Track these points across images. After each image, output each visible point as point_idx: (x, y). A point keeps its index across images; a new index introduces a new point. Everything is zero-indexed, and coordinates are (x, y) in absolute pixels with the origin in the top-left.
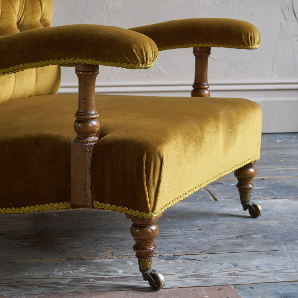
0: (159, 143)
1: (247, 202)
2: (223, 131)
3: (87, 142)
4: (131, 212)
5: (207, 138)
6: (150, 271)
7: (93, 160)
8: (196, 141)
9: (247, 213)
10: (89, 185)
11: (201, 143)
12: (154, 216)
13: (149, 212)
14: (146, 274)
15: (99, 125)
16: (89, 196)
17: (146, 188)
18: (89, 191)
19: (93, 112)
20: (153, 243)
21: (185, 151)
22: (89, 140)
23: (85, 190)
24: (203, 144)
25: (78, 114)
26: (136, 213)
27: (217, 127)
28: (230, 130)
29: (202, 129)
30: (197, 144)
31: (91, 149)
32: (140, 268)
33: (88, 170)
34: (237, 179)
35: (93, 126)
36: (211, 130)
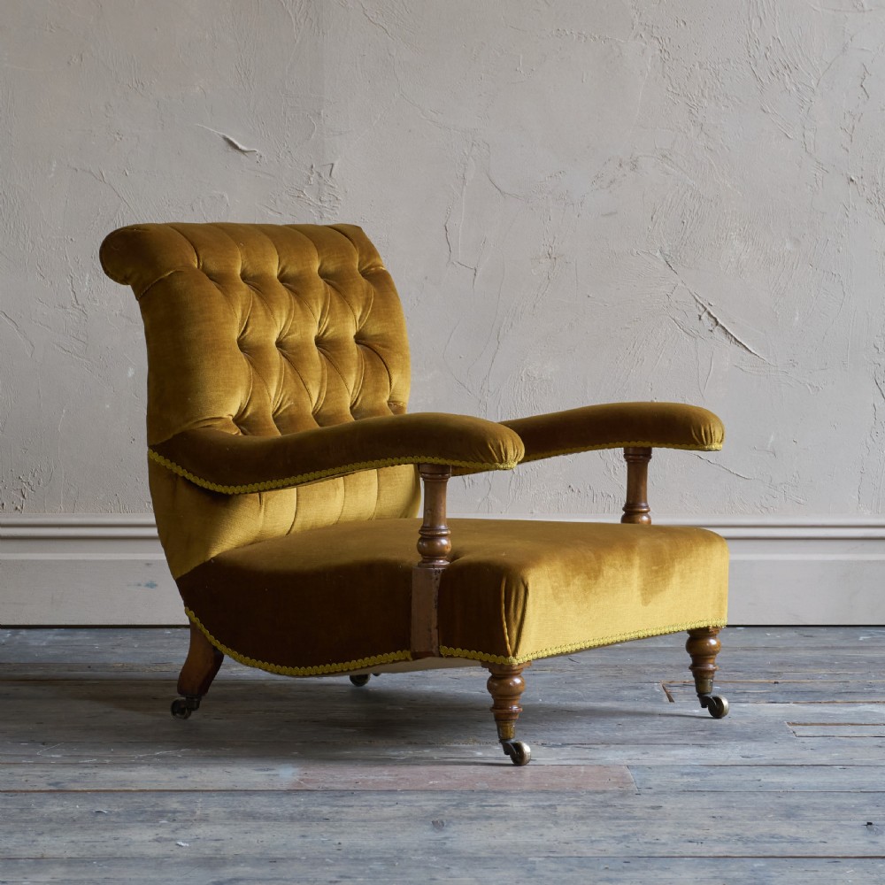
0: (524, 566)
1: (707, 693)
2: (640, 567)
3: (434, 566)
4: (487, 657)
5: (608, 572)
6: (513, 741)
7: (441, 590)
8: (587, 574)
9: (706, 712)
10: (435, 623)
11: (596, 578)
12: (516, 662)
13: (509, 656)
14: (508, 745)
15: (450, 545)
16: (435, 639)
17: (505, 624)
18: (435, 632)
19: (443, 527)
20: (516, 702)
21: (568, 585)
22: (436, 564)
23: (430, 630)
24: (601, 579)
25: (423, 529)
26: (492, 658)
27: (629, 560)
28: (654, 568)
29: (599, 558)
30: (589, 578)
31: (439, 575)
32: (500, 737)
33: (434, 604)
34: (691, 656)
35: (442, 546)
36: (617, 562)
